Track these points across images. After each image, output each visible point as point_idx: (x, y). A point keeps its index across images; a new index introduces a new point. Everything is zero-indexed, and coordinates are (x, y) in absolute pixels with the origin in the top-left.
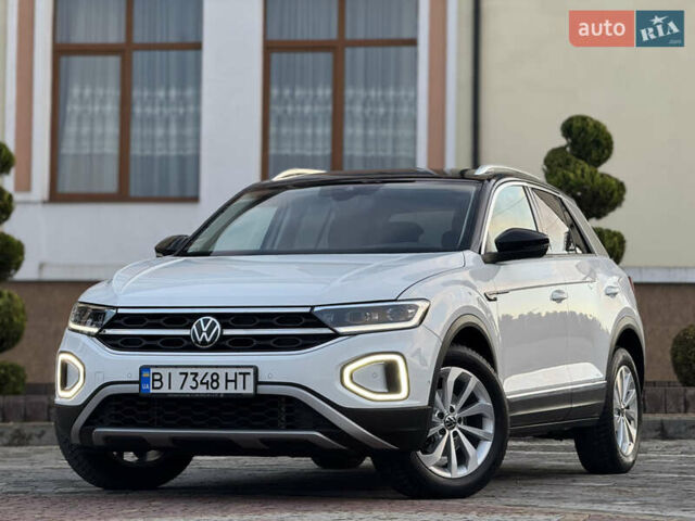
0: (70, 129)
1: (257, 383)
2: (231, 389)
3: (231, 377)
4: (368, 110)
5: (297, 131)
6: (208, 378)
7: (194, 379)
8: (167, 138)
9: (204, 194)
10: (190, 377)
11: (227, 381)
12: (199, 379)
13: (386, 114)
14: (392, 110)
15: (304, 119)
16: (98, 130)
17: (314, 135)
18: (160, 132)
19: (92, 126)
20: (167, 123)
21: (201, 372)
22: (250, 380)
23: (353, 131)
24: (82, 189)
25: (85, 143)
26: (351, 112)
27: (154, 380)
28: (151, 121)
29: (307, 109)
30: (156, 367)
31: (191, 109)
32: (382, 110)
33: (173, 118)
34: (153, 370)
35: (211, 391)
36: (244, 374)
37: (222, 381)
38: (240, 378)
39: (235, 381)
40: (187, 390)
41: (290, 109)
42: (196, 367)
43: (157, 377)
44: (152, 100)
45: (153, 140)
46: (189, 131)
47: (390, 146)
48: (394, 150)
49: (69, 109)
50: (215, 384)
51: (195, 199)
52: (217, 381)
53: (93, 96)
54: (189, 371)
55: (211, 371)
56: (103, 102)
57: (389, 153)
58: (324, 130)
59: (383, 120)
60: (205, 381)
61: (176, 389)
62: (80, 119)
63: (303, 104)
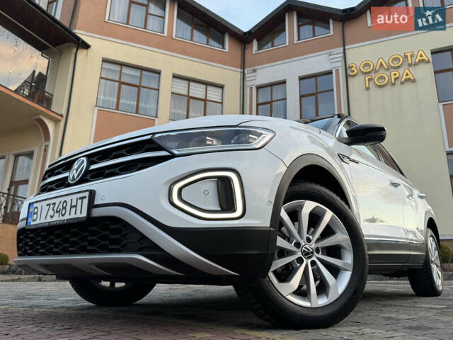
3: (74, 202)
6: (61, 207)
7: (53, 209)
10: (52, 206)
11: (72, 207)
21: (58, 202)
30: (36, 202)
35: (61, 218)
37: (68, 208)
40: (48, 219)
42: (55, 197)
50: (64, 212)
54: (52, 201)
55: (62, 199)
60: (58, 209)
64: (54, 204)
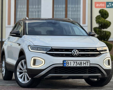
0: (18, 13)
1: (90, 64)
2: (85, 65)
3: (85, 63)
4: (72, 9)
5: (59, 13)
6: (80, 63)
7: (76, 63)
8: (36, 15)
10: (75, 63)
11: (84, 64)
12: (77, 63)
13: (76, 10)
14: (77, 9)
15: (60, 11)
16: (23, 13)
17: (62, 14)
18: (34, 14)
20: (36, 12)
21: (78, 62)
22: (89, 63)
23: (69, 13)
25: (21, 16)
26: (69, 10)
27: (67, 63)
28: (33, 12)
29: (61, 9)
30: (67, 60)
31: (40, 9)
32: (75, 9)
33: (37, 11)
34: (66, 61)
35: (80, 66)
36: (88, 62)
37: (83, 64)
38: (87, 63)
39: (86, 64)
40: (75, 65)
41: (58, 9)
42: (77, 60)
43: (68, 63)
44: (33, 8)
45: (33, 15)
46: (39, 14)
47: (76, 16)
48: (77, 16)
49: (18, 10)
50: (81, 64)
52: (81, 63)
53: (22, 7)
54: (75, 61)
55: (80, 61)
56: (24, 8)
57: (76, 17)
58: (64, 13)
59: (75, 11)
60: (79, 64)
61: (72, 65)
62: (20, 12)
63: (60, 8)
64: (77, 62)
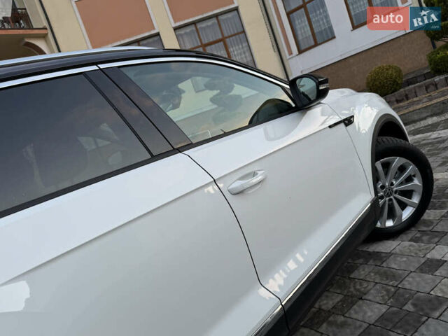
0: (299, 33)
5: (358, 4)
8: (324, 24)
9: (336, 34)
17: (364, 4)
18: (321, 23)
19: (304, 29)
20: (322, 19)
24: (307, 46)
25: (304, 34)
28: (318, 21)
33: (324, 17)
44: (316, 15)
45: (320, 26)
49: (296, 28)
51: (334, 37)
56: (304, 22)
62: (300, 29)
